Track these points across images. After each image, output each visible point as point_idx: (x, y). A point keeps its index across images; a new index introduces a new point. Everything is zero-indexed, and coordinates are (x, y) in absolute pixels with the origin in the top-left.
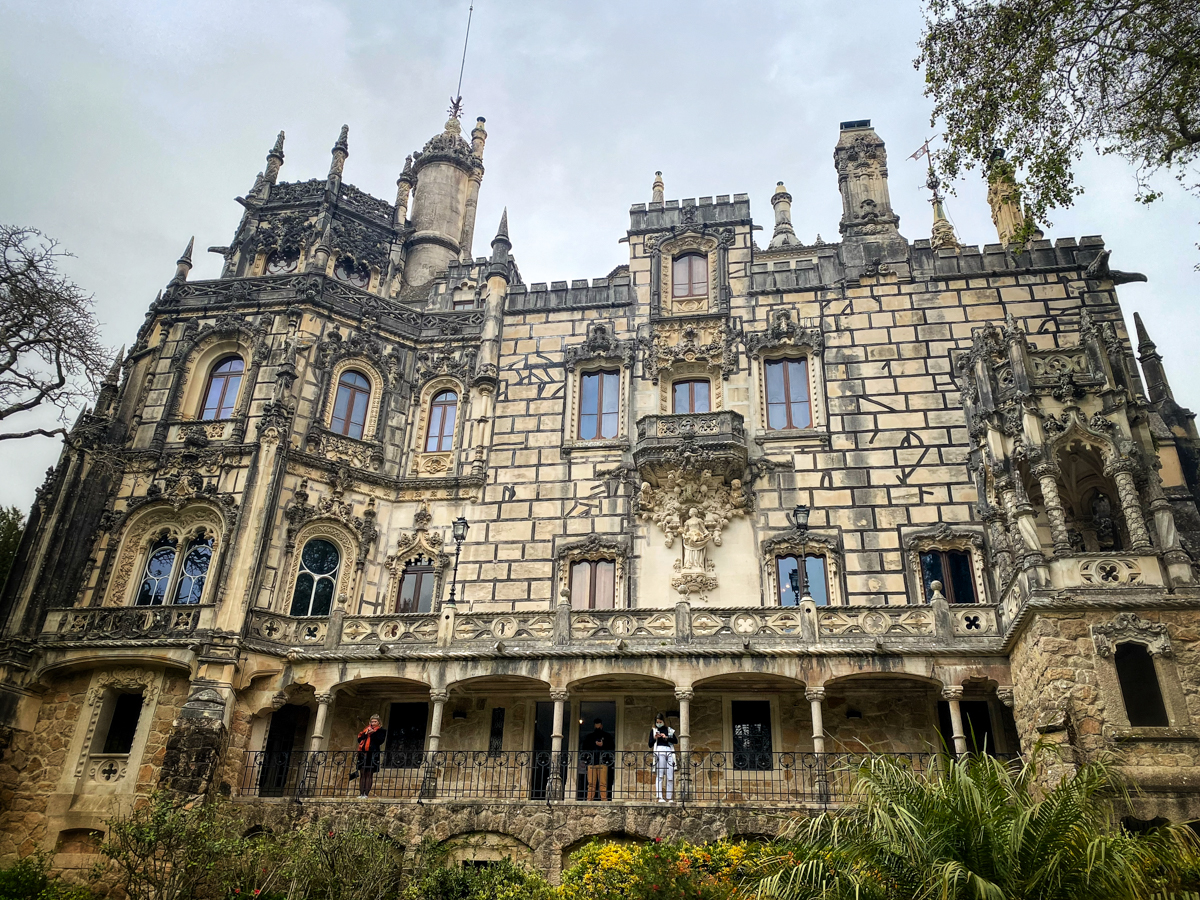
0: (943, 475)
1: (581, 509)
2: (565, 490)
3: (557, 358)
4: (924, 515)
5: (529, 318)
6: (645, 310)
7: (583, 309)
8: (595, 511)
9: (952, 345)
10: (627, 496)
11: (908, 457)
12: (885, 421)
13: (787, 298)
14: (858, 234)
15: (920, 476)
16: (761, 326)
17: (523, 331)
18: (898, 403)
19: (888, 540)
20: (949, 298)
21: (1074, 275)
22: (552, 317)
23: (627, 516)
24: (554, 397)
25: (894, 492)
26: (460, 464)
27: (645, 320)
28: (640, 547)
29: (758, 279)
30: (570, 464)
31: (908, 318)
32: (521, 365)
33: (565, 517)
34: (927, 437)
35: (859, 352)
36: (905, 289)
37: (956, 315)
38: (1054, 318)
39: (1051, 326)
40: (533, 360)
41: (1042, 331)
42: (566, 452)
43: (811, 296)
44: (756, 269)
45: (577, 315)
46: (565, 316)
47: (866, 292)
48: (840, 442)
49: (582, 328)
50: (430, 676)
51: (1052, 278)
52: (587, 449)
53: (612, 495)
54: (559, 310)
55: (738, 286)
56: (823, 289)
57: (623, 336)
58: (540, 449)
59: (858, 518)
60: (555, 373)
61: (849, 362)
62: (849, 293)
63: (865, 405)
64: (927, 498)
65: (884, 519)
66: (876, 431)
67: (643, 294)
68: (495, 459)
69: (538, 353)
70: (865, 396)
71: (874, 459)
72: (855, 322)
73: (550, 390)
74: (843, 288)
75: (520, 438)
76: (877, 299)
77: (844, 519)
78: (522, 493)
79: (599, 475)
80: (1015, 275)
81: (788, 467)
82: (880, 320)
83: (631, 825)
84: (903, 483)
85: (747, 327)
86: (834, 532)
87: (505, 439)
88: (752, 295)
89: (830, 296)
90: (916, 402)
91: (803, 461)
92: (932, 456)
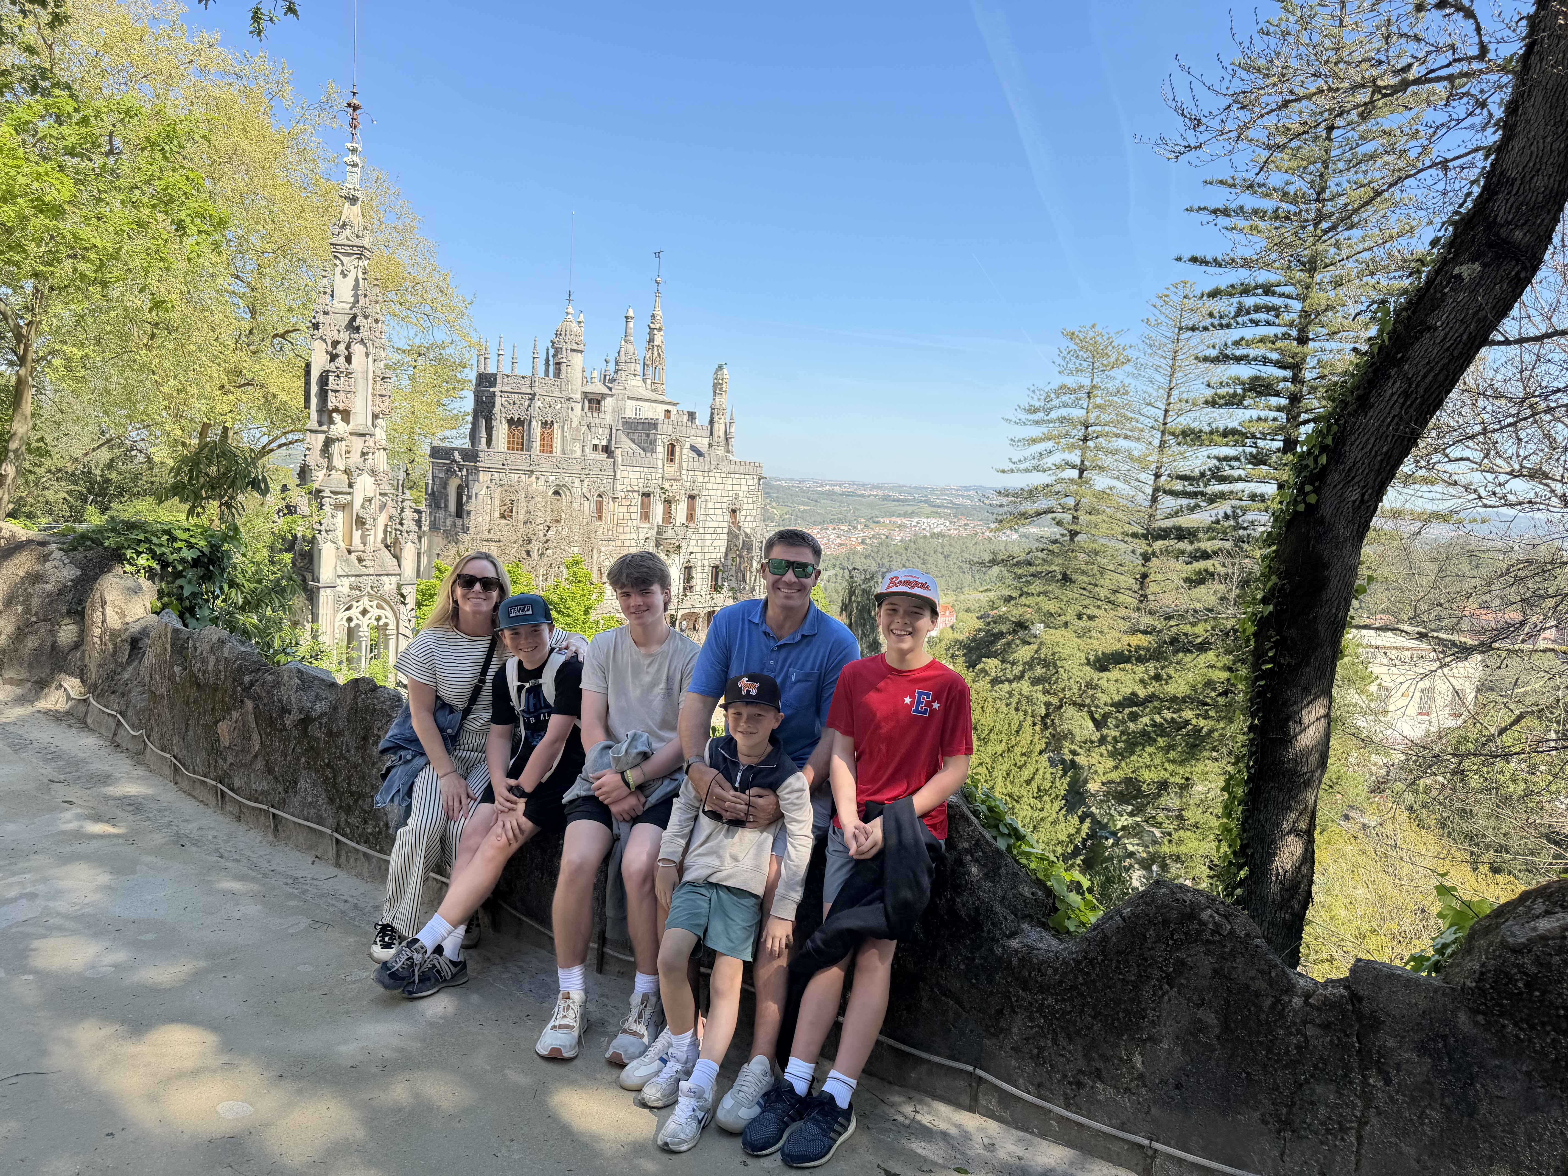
0: (719, 543)
3: (636, 488)
4: (714, 555)
5: (628, 468)
6: (660, 471)
7: (643, 467)
9: (728, 498)
11: (714, 536)
12: (712, 524)
13: (696, 473)
14: (715, 449)
15: (716, 543)
16: (689, 484)
17: (625, 474)
18: (714, 517)
19: (706, 563)
20: (730, 481)
21: (755, 477)
22: (635, 469)
24: (635, 506)
25: (710, 548)
26: (608, 530)
27: (660, 475)
29: (690, 463)
30: (639, 533)
31: (721, 487)
32: (625, 490)
34: (719, 530)
35: (709, 498)
36: (722, 475)
37: (730, 487)
38: (749, 492)
39: (748, 495)
40: (630, 488)
41: (746, 497)
42: (638, 528)
43: (701, 473)
44: (690, 459)
45: (642, 470)
46: (638, 469)
47: (713, 474)
48: (701, 530)
49: (643, 476)
51: (751, 477)
52: (643, 528)
54: (637, 466)
55: (685, 465)
56: (705, 471)
57: (654, 481)
58: (631, 526)
59: (702, 555)
60: (636, 494)
61: (707, 501)
62: (710, 474)
63: (709, 519)
64: (716, 550)
65: (707, 556)
66: (709, 527)
67: (660, 463)
68: (621, 530)
69: (631, 485)
70: (708, 515)
71: (708, 537)
72: (709, 486)
73: (634, 502)
74: (709, 472)
75: (625, 521)
76: (715, 477)
77: (698, 556)
78: (627, 543)
79: (646, 538)
80: (745, 474)
82: (715, 486)
84: (712, 546)
85: (685, 484)
86: (696, 560)
87: (621, 521)
88: (688, 470)
89: (706, 474)
90: (719, 518)
92: (718, 538)
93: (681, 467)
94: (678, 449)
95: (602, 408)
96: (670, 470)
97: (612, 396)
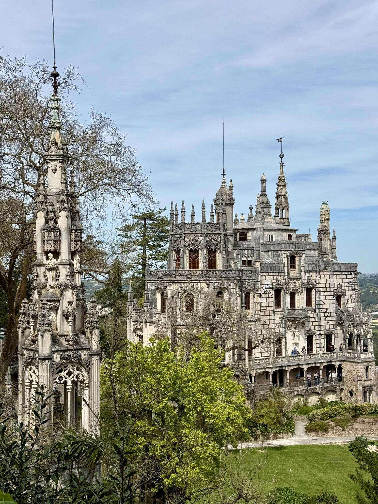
0: (330, 319)
1: (277, 326)
2: (274, 322)
3: (271, 286)
4: (327, 327)
5: (265, 274)
6: (286, 274)
7: (275, 272)
8: (279, 327)
9: (334, 288)
10: (285, 323)
11: (326, 314)
12: (324, 306)
13: (311, 273)
14: (323, 257)
15: (327, 319)
16: (306, 281)
17: (264, 278)
18: (326, 302)
19: (322, 332)
20: (335, 277)
21: (352, 273)
22: (270, 274)
23: (285, 328)
24: (271, 297)
25: (324, 322)
26: (255, 314)
27: (286, 277)
28: (287, 335)
29: (306, 267)
30: (275, 315)
31: (329, 281)
32: (264, 288)
33: (275, 328)
34: (330, 310)
35: (321, 289)
36: (329, 273)
37: (335, 281)
38: (349, 283)
39: (348, 285)
40: (267, 287)
41: (347, 287)
42: (274, 312)
43: (314, 273)
44: (306, 265)
45: (274, 274)
46: (272, 274)
47: (322, 273)
48: (317, 311)
49: (275, 278)
50: (270, 370)
51: (350, 273)
52: (278, 312)
53: (282, 323)
54: (270, 272)
55: (303, 269)
56: (317, 272)
57: (283, 281)
58: (269, 311)
59: (319, 327)
60: (271, 290)
61: (319, 291)
62: (321, 273)
63: (321, 303)
64: (328, 324)
65: (323, 328)
66: (322, 308)
67: (286, 269)
69: (267, 284)
70: (321, 300)
71: (322, 315)
72: (321, 281)
73: (270, 295)
74: (319, 272)
75: (265, 308)
76: (324, 275)
77: (317, 328)
78: (267, 322)
79: (280, 318)
80: (345, 272)
81: (309, 316)
82: (325, 281)
83: (300, 393)
84: (325, 321)
85: (304, 281)
86: (315, 331)
87: (263, 308)
88: (305, 272)
89: (318, 274)
90: (329, 302)
91: (312, 315)
92: (329, 315)
93: (300, 271)
94: (297, 259)
95: (247, 238)
96: (293, 273)
97: (254, 229)
